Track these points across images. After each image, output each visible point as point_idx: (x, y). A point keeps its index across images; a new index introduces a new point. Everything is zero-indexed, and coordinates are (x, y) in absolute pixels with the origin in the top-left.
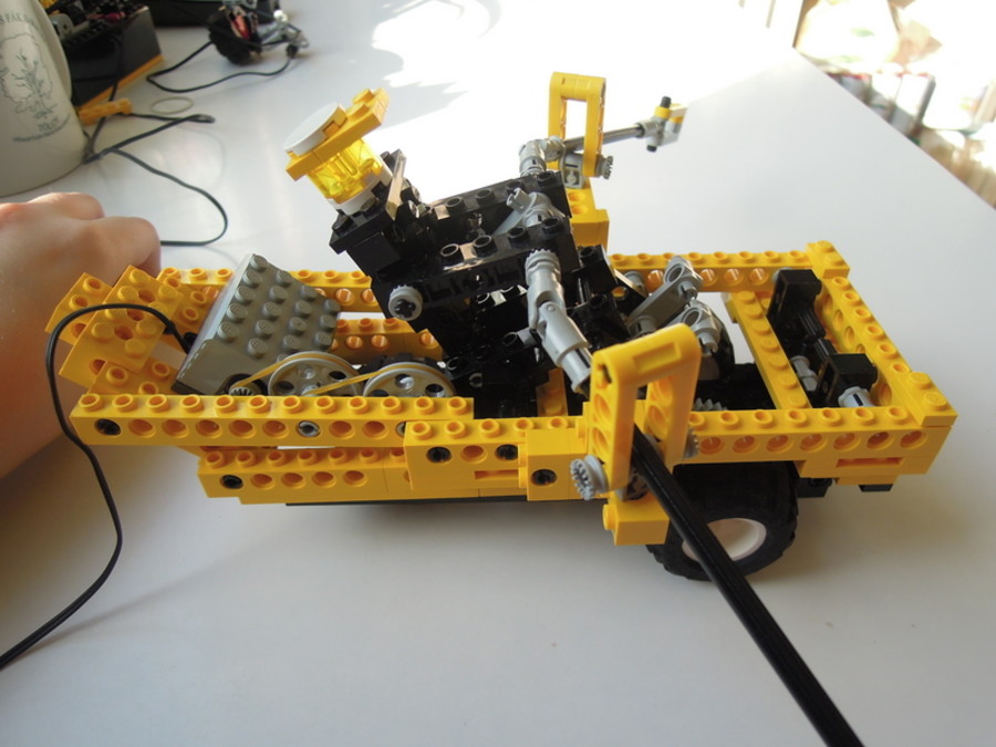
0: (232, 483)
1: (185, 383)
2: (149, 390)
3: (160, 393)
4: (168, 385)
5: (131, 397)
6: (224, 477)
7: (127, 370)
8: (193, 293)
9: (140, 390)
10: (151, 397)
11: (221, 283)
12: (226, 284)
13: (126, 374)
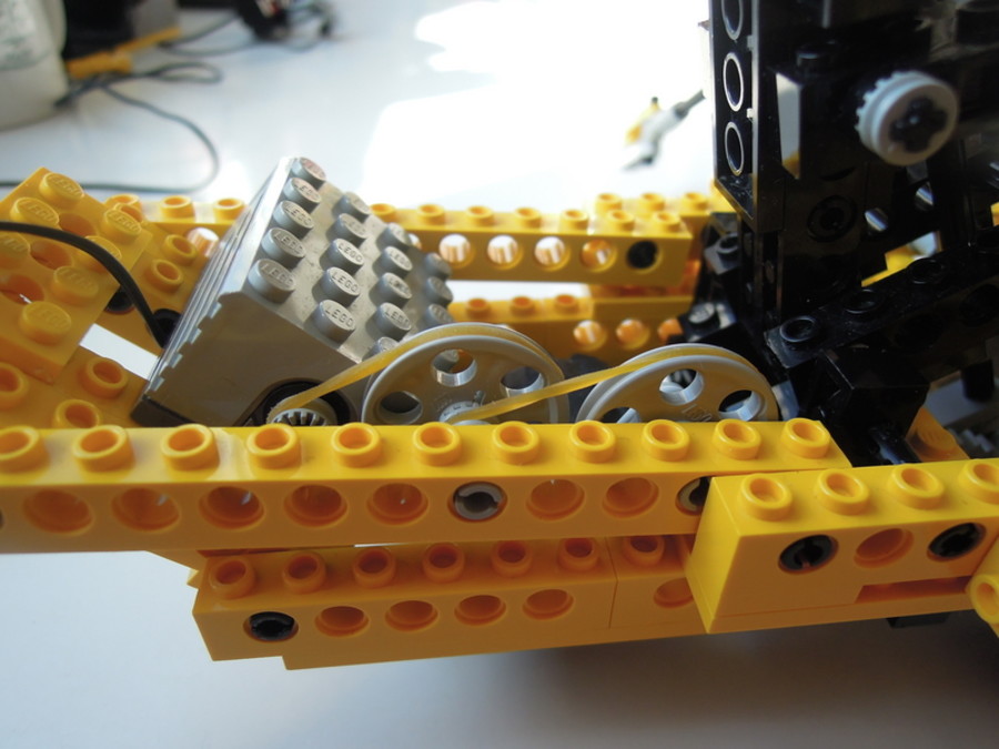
0: (271, 630)
1: (163, 403)
2: (79, 418)
3: (105, 422)
4: (124, 408)
5: (32, 434)
6: (254, 617)
7: (27, 372)
8: (169, 238)
9: (59, 418)
10: (83, 433)
11: (226, 222)
12: (235, 225)
13: (23, 383)
